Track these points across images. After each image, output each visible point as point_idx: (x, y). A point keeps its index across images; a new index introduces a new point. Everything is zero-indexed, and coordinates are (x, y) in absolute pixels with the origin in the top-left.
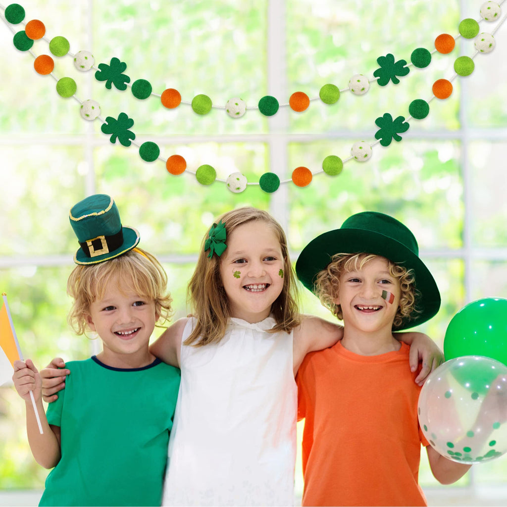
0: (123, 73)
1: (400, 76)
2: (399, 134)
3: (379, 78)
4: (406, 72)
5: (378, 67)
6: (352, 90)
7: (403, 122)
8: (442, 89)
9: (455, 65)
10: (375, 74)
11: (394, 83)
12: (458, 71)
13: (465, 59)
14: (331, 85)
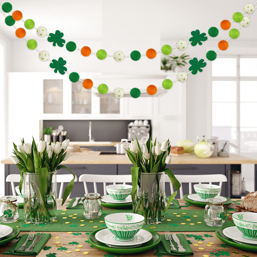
0: (62, 38)
1: (203, 41)
2: (201, 68)
3: (192, 42)
4: (206, 39)
5: (192, 36)
6: (178, 48)
7: (203, 62)
8: (223, 45)
9: (230, 33)
10: (190, 40)
11: (200, 45)
12: (231, 36)
13: (235, 30)
14: (167, 45)
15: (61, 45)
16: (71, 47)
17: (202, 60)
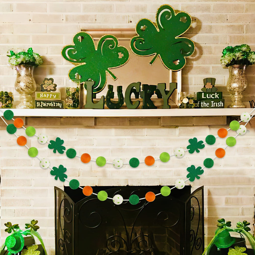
0: (62, 145)
1: (200, 149)
2: (198, 176)
3: (189, 149)
4: (203, 147)
5: (189, 144)
6: (176, 155)
7: (201, 170)
8: (220, 153)
9: (227, 141)
10: (188, 148)
11: (197, 152)
12: (228, 144)
13: (231, 138)
14: (166, 153)
15: (61, 152)
16: (71, 154)
17: (200, 168)
